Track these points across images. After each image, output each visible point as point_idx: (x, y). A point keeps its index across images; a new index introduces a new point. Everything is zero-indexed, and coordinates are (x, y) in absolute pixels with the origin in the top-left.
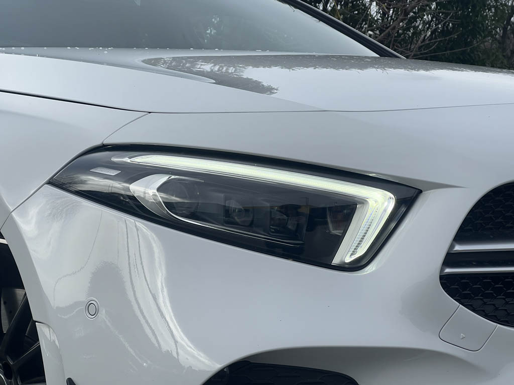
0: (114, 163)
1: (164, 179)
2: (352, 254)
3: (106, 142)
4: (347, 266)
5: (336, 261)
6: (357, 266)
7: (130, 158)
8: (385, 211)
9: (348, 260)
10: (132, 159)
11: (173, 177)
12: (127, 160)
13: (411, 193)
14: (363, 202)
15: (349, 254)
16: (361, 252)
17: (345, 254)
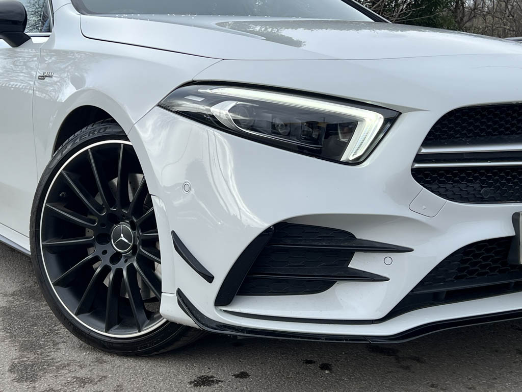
0: (200, 93)
1: (233, 104)
2: (354, 155)
3: (194, 79)
4: (350, 162)
5: (343, 159)
6: (357, 162)
7: (211, 90)
8: (376, 126)
9: (351, 158)
10: (212, 91)
11: (239, 103)
12: (209, 91)
13: (394, 114)
14: (362, 120)
15: (352, 154)
16: (360, 153)
17: (349, 154)
